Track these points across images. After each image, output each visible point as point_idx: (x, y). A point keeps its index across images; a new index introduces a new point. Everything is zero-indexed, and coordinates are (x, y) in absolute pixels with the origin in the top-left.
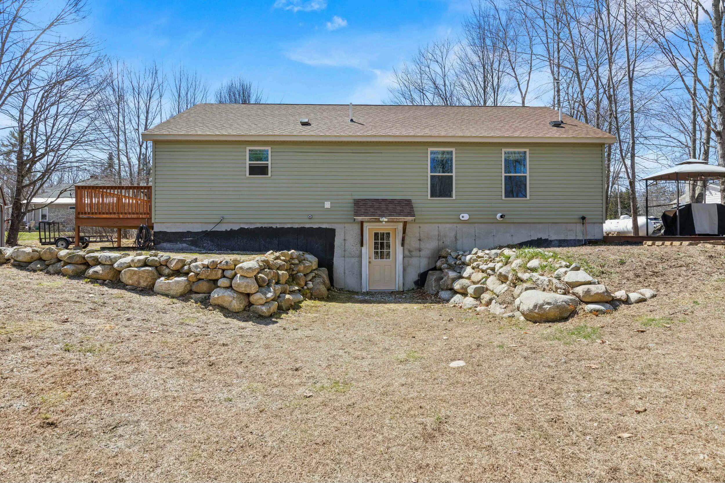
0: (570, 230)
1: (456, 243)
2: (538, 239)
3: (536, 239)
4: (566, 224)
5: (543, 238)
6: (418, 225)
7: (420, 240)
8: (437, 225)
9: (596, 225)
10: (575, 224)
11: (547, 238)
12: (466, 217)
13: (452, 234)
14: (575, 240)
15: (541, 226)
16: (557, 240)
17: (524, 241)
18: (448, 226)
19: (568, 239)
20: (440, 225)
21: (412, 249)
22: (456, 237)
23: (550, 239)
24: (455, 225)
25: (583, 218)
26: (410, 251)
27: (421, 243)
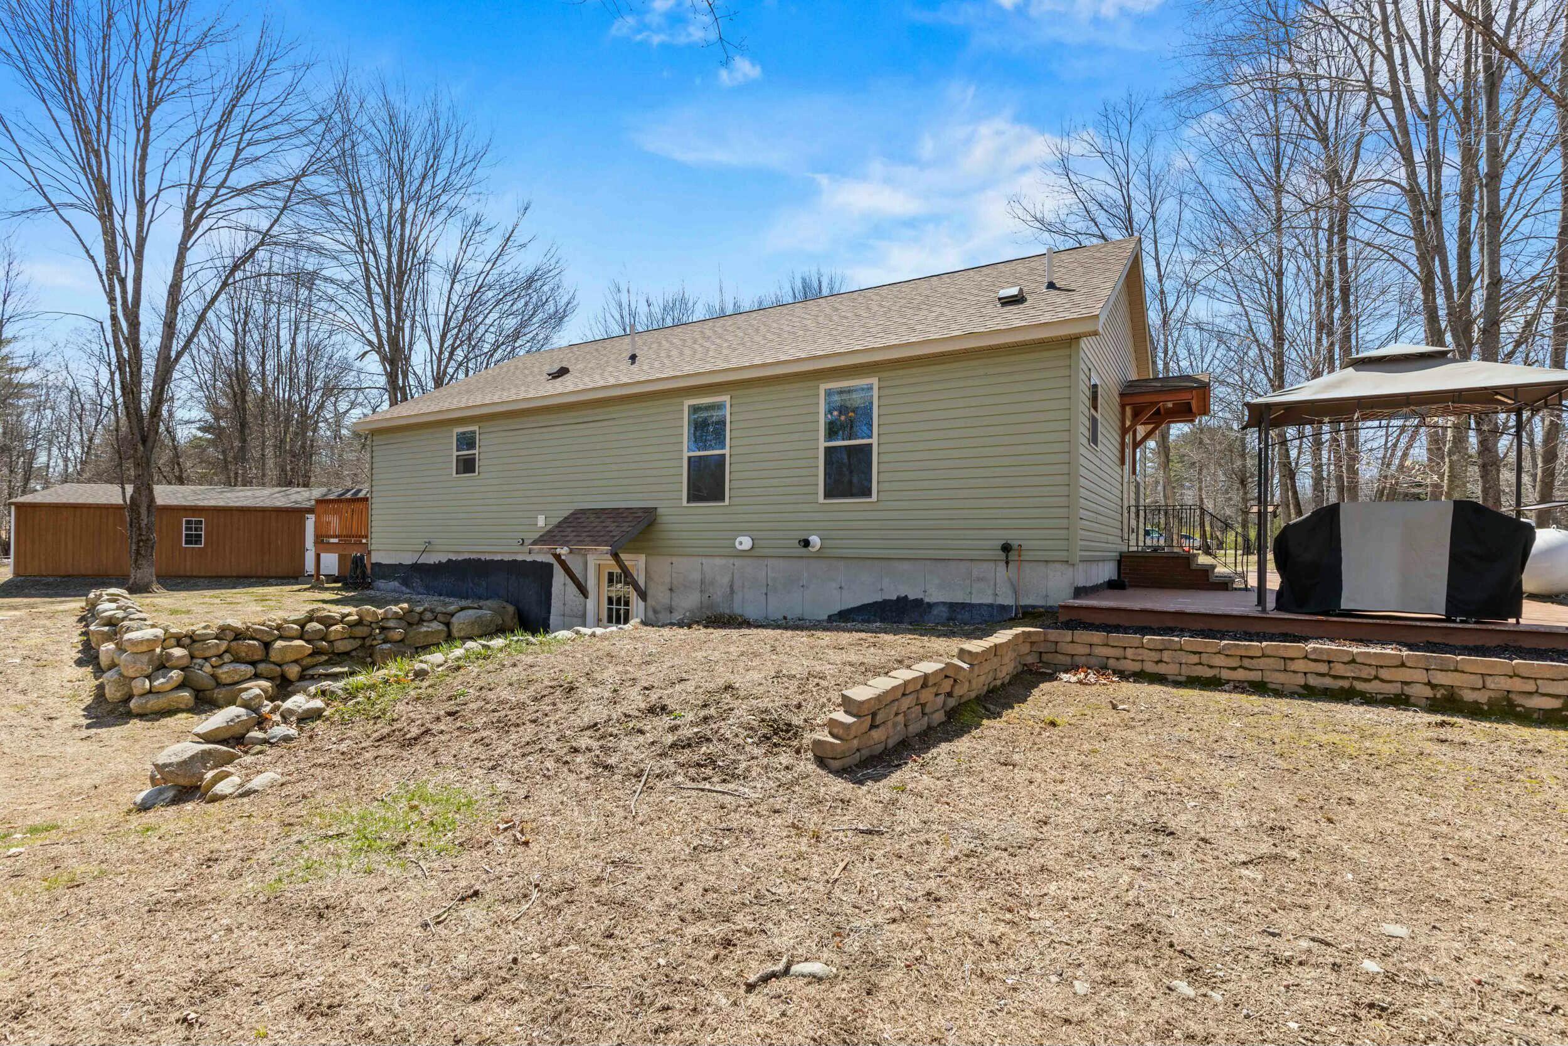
0: (979, 579)
1: (732, 600)
2: (898, 598)
3: (895, 598)
4: (968, 564)
5: (911, 597)
6: (669, 559)
7: (671, 590)
8: (700, 560)
9: (1052, 566)
10: (992, 564)
11: (920, 596)
12: (745, 543)
13: (726, 580)
14: (991, 606)
15: (906, 566)
16: (944, 603)
17: (866, 602)
18: (718, 561)
19: (974, 601)
20: (704, 560)
21: (658, 608)
22: (731, 587)
23: (927, 600)
24: (731, 561)
25: (1006, 548)
26: (655, 612)
27: (674, 595)
